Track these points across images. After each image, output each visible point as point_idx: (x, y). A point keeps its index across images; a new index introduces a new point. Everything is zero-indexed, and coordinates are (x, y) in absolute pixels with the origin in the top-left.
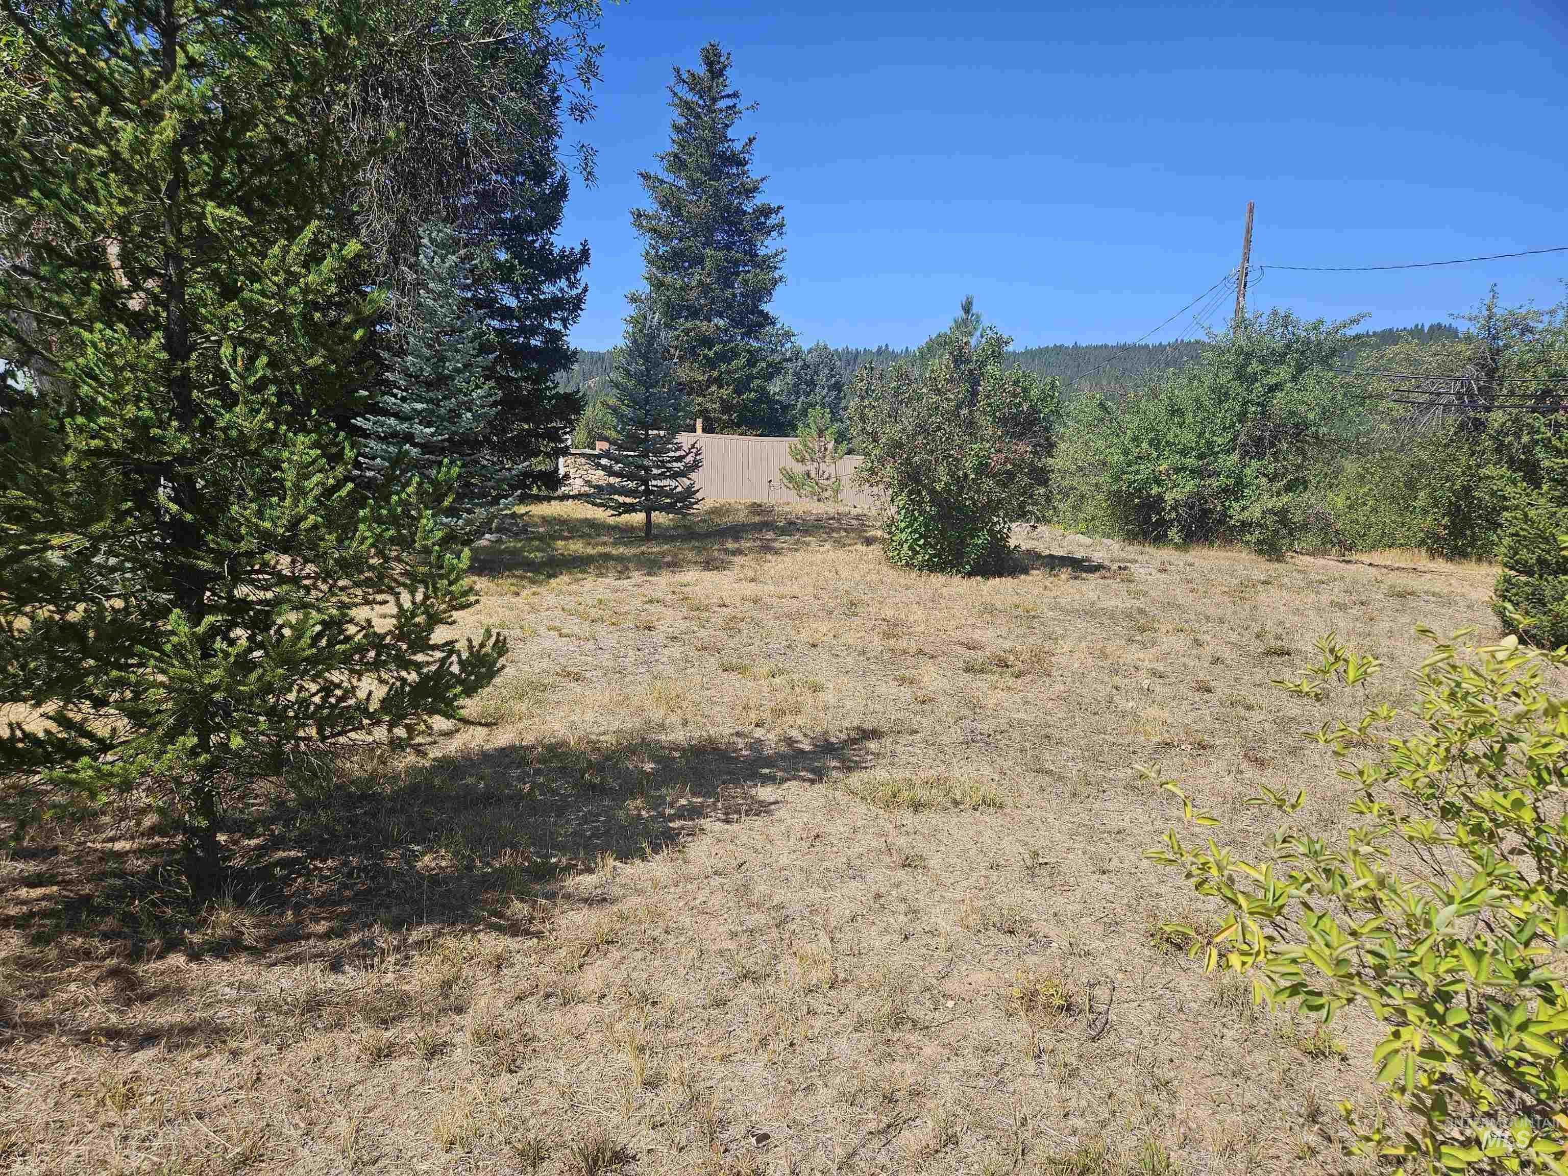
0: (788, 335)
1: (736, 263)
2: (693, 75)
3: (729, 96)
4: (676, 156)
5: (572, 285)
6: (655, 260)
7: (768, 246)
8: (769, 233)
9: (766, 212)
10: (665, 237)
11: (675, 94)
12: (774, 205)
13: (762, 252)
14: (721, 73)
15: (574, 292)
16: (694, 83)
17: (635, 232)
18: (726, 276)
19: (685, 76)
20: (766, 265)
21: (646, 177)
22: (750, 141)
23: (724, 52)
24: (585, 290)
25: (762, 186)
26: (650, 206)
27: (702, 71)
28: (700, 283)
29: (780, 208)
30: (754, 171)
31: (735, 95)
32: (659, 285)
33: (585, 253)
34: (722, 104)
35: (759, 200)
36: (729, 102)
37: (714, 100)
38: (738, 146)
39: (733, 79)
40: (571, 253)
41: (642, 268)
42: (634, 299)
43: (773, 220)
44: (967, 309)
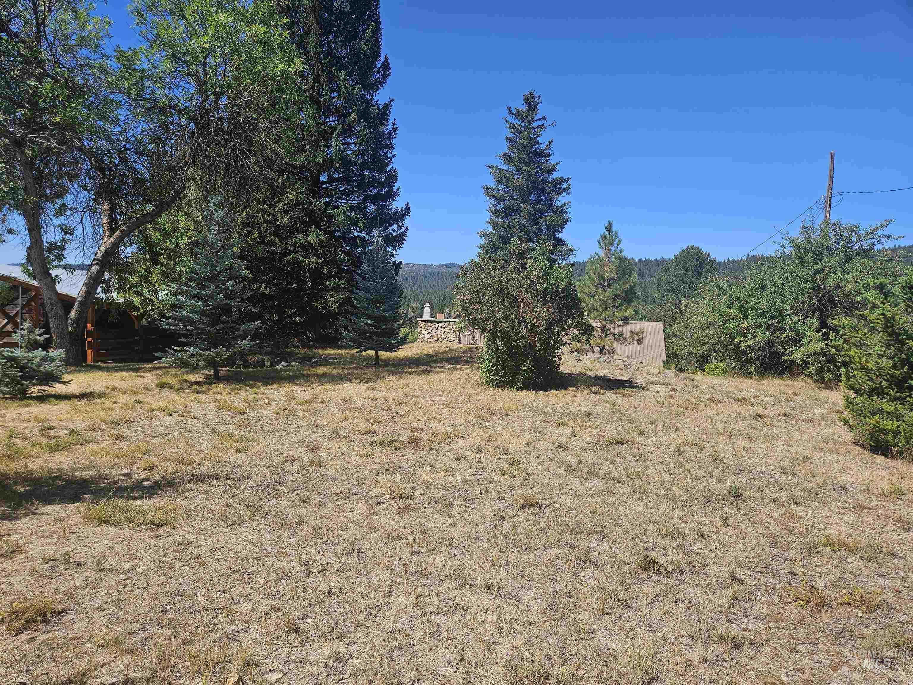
0: (571, 251)
1: (541, 211)
2: (518, 110)
3: (540, 119)
4: (506, 154)
5: (399, 227)
6: (496, 212)
7: (560, 200)
8: (561, 193)
9: (560, 181)
10: (500, 200)
11: (507, 121)
12: (565, 177)
13: (558, 204)
14: (535, 108)
15: (401, 231)
16: (519, 115)
17: (486, 198)
18: (534, 219)
19: (514, 111)
20: (560, 211)
21: (491, 167)
22: (550, 143)
23: (537, 96)
24: (407, 229)
25: (558, 167)
26: (493, 184)
27: (523, 107)
28: (519, 224)
29: (569, 179)
30: (553, 160)
31: (544, 118)
32: (495, 225)
33: (408, 210)
34: (535, 124)
35: (555, 175)
36: (540, 123)
37: (530, 123)
38: (543, 147)
39: (541, 111)
40: (402, 210)
41: (488, 216)
42: (482, 235)
43: (565, 185)
44: (609, 228)
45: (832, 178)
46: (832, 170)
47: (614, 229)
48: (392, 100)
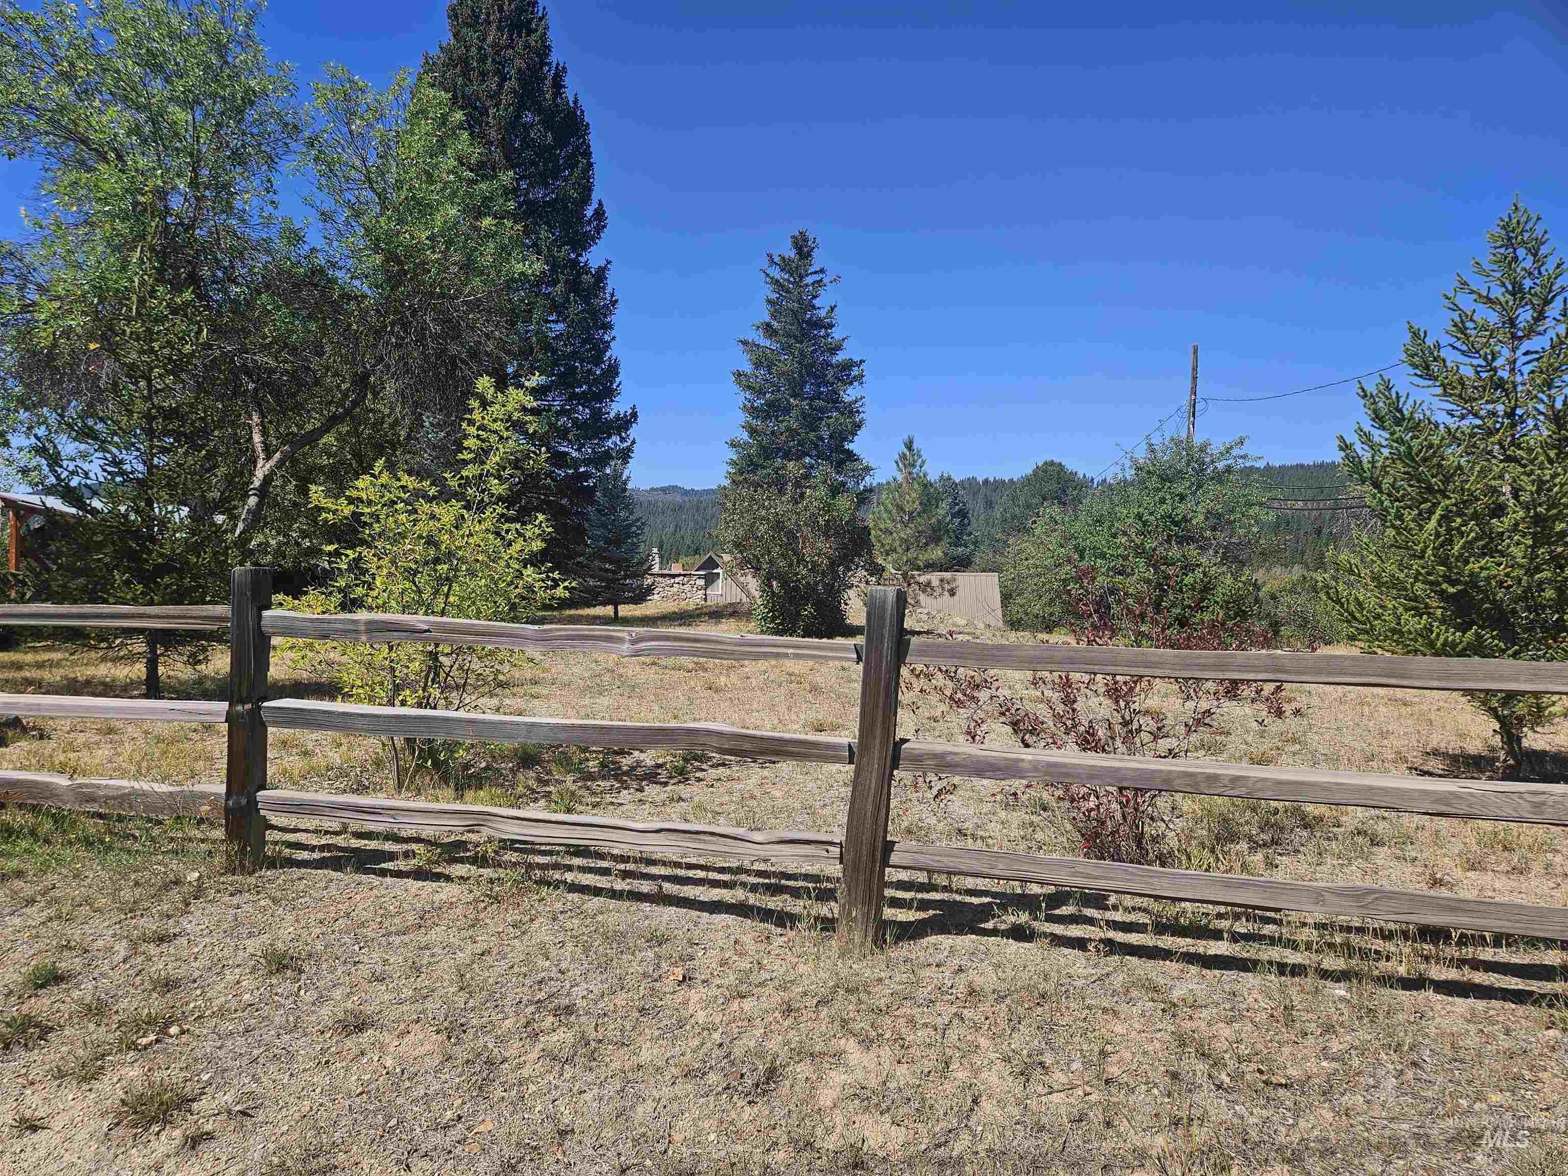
0: (868, 469)
1: (822, 410)
2: (783, 259)
3: (816, 272)
4: (768, 325)
5: (623, 440)
6: (753, 411)
7: (850, 394)
8: (851, 383)
9: (848, 366)
10: (761, 393)
11: (768, 275)
12: (857, 359)
13: (847, 399)
14: (809, 255)
15: (625, 445)
16: (785, 264)
17: (736, 388)
18: (811, 421)
19: (777, 260)
20: (850, 410)
21: (745, 343)
22: (832, 309)
23: (811, 237)
24: (634, 442)
25: (845, 345)
26: (747, 368)
27: (792, 253)
28: (789, 429)
29: (862, 361)
30: (837, 334)
31: (822, 271)
32: (753, 431)
33: (634, 415)
34: (809, 280)
35: (840, 357)
36: (817, 277)
37: (801, 277)
38: (822, 313)
39: (819, 260)
40: (625, 416)
41: (742, 418)
42: (733, 445)
43: (855, 372)
44: (909, 445)
45: (1195, 378)
46: (1195, 369)
47: (915, 446)
48: (609, 262)
